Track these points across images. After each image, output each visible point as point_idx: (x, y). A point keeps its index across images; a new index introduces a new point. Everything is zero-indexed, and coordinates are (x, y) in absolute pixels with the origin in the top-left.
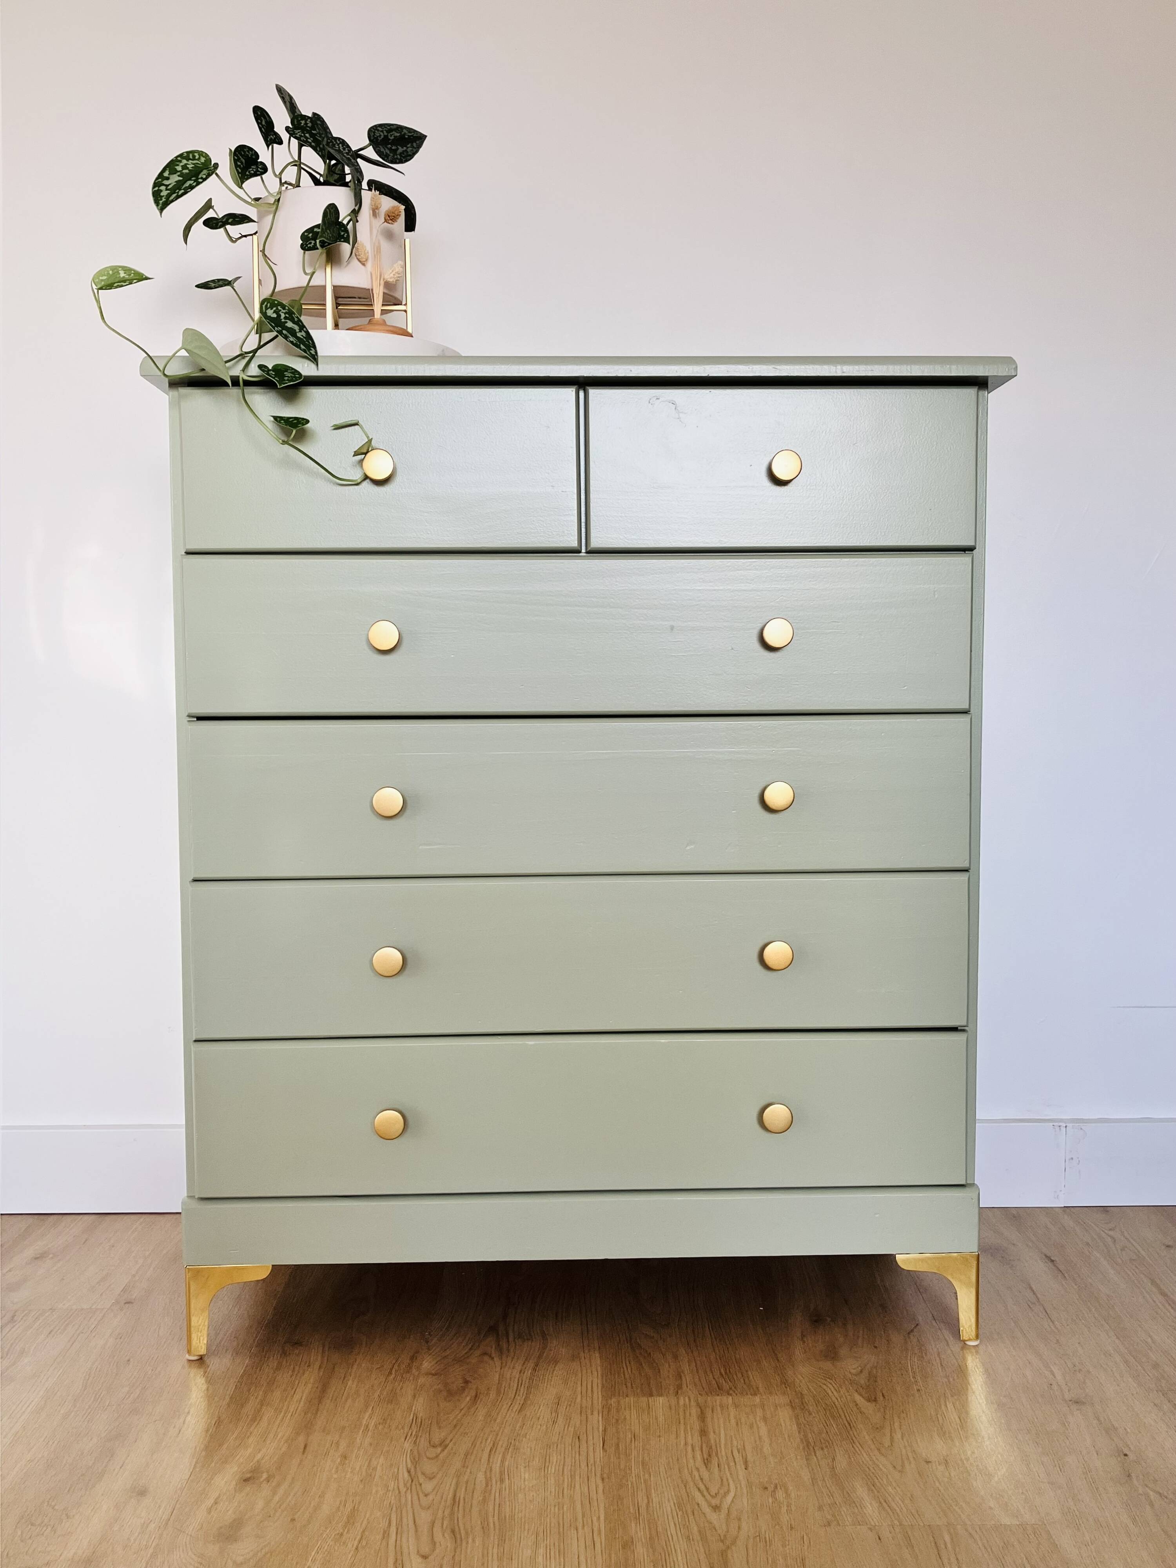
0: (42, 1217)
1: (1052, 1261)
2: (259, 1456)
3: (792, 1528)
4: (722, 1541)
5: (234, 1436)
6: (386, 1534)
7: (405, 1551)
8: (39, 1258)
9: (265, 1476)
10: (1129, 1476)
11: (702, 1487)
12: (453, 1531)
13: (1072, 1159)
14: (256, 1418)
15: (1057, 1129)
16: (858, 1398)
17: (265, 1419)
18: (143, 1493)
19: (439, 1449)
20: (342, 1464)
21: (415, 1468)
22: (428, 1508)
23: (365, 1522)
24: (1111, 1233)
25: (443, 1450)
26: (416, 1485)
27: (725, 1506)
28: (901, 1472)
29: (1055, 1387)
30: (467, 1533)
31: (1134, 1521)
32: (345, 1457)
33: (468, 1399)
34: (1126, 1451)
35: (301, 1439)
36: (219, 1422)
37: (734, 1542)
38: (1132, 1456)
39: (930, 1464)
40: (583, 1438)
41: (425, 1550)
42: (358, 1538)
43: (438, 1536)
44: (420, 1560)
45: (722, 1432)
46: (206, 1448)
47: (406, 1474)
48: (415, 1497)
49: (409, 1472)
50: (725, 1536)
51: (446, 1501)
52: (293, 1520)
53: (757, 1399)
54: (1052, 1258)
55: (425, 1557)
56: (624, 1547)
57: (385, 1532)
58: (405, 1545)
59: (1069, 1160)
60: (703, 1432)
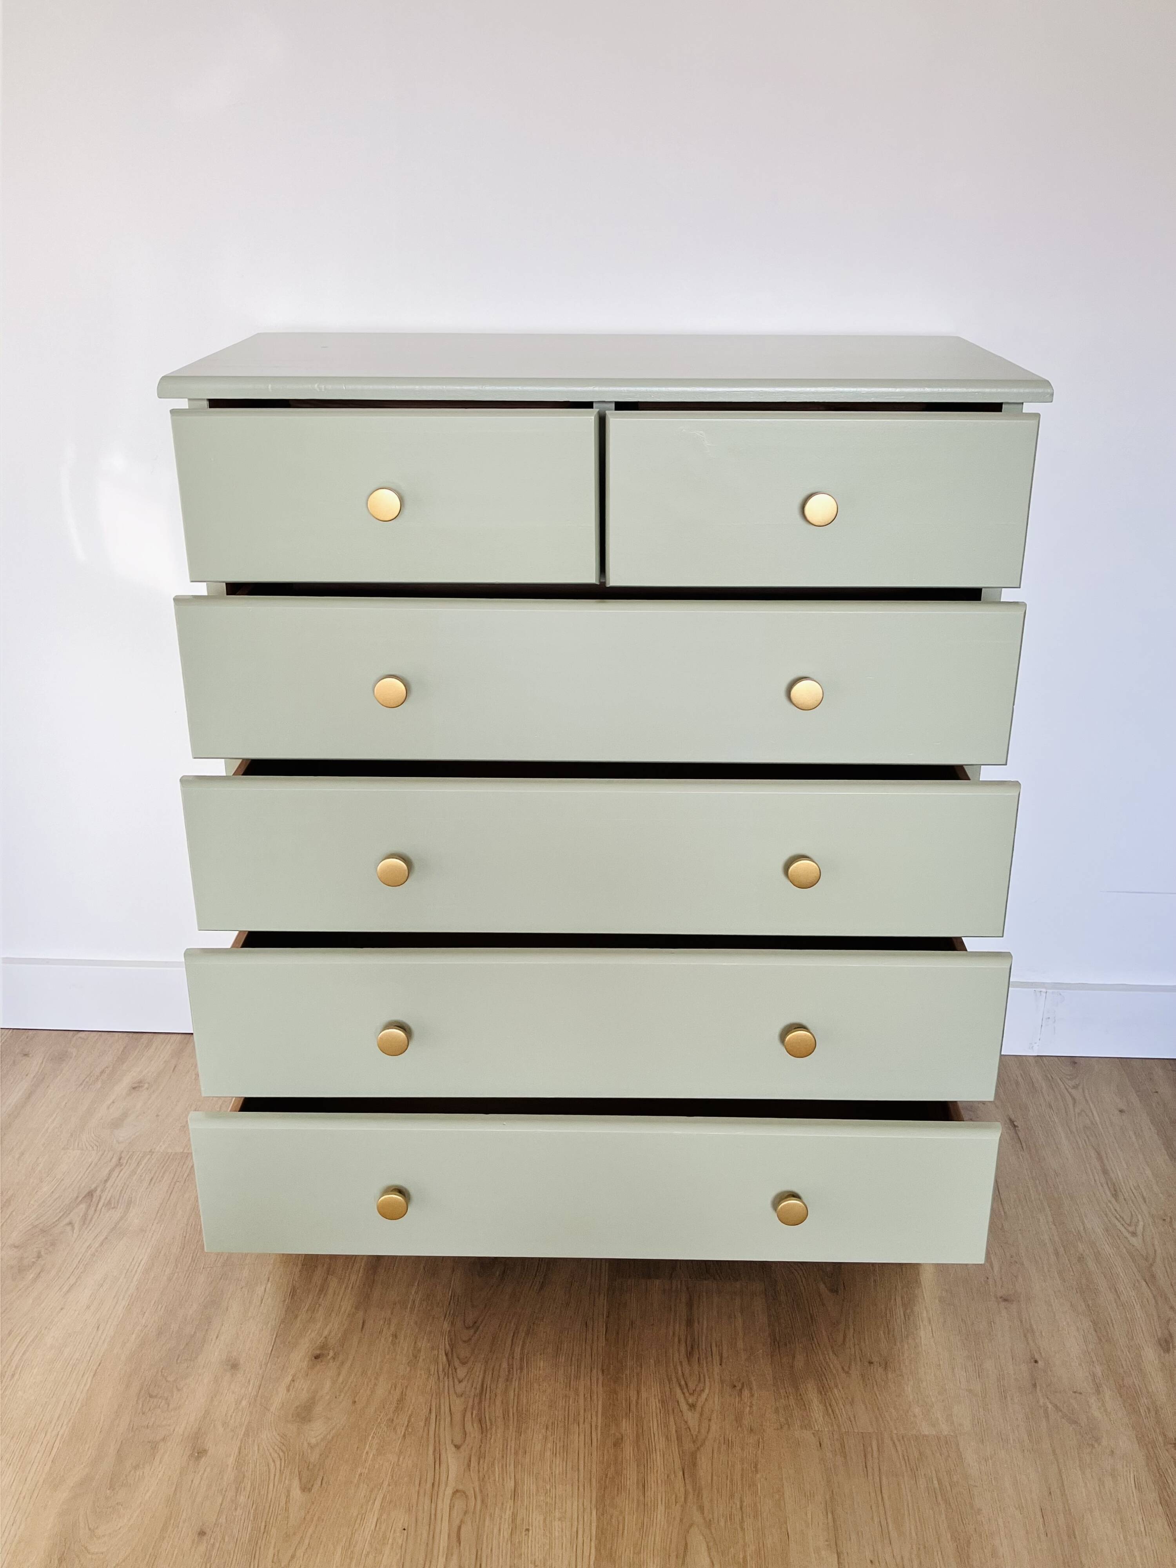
0: (135, 1035)
1: (1015, 1126)
2: (326, 1333)
3: (751, 1430)
4: (694, 1442)
5: (307, 1307)
6: (427, 1420)
7: (442, 1440)
8: (135, 1088)
9: (331, 1354)
10: (1035, 1385)
11: (683, 1383)
12: (480, 1421)
13: (1049, 1018)
14: (323, 1290)
15: (1038, 994)
16: (822, 1286)
17: (331, 1291)
18: (234, 1366)
19: (472, 1331)
20: (393, 1343)
21: (452, 1351)
22: (462, 1396)
23: (411, 1408)
24: (1073, 1092)
25: (475, 1333)
26: (452, 1369)
27: (699, 1404)
28: (847, 1373)
29: (991, 1282)
30: (491, 1424)
31: (1030, 1435)
32: (395, 1336)
33: (498, 1273)
34: (1037, 1357)
35: (360, 1314)
36: (293, 1293)
37: (702, 1445)
38: (1041, 1363)
39: (872, 1365)
40: (590, 1324)
41: (458, 1441)
42: (406, 1423)
43: (469, 1427)
44: (453, 1449)
45: (705, 1322)
46: (283, 1322)
47: (444, 1357)
48: (451, 1383)
49: (446, 1355)
50: (697, 1436)
51: (476, 1388)
52: (355, 1402)
53: (738, 1285)
54: (1015, 1123)
55: (457, 1447)
56: (615, 1445)
57: (426, 1419)
58: (442, 1436)
59: (1046, 1019)
60: (690, 1323)
